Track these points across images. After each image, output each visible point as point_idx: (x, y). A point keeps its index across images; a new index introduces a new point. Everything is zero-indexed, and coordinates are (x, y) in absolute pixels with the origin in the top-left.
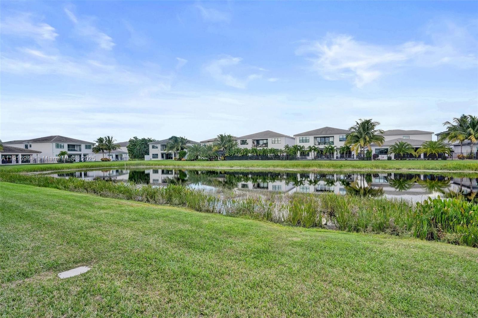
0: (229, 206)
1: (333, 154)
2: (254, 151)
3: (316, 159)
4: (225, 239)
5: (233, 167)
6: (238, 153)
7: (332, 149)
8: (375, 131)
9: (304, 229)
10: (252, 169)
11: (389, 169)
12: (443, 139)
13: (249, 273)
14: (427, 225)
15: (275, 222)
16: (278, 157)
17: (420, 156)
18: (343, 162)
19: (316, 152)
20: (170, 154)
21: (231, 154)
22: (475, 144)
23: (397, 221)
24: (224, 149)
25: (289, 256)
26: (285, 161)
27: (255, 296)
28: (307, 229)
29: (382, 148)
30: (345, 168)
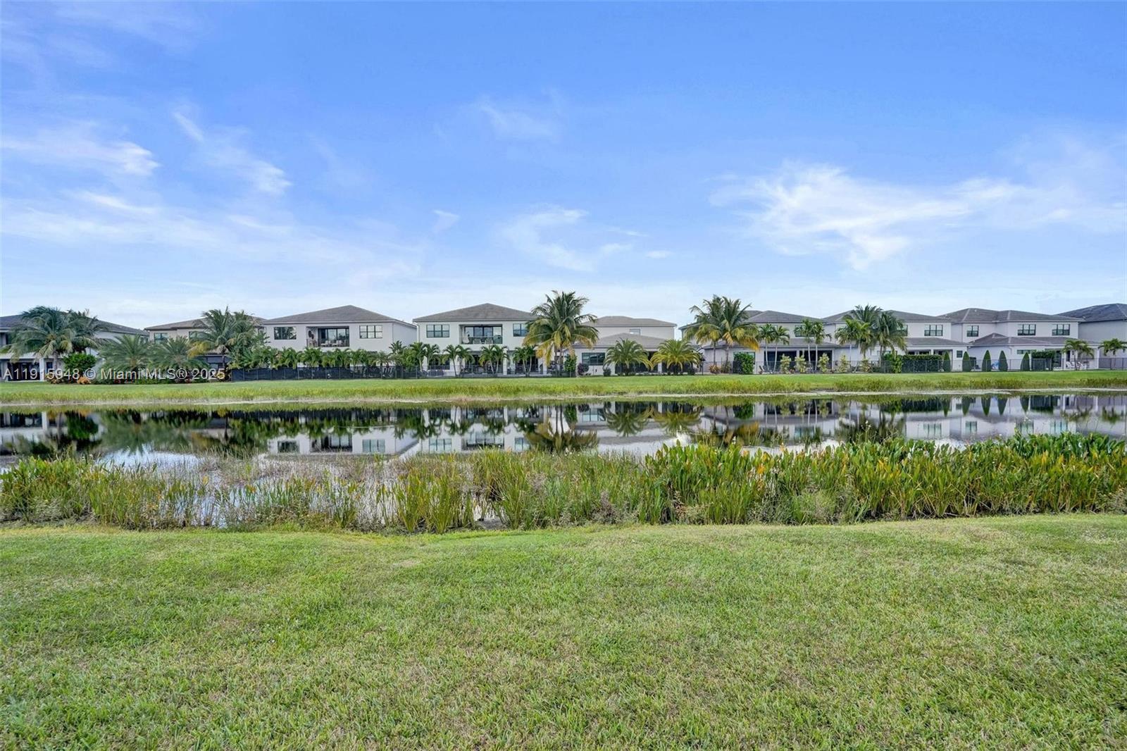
0: (237, 504)
1: (500, 363)
2: (311, 355)
3: (465, 375)
4: (217, 594)
5: (252, 398)
6: (266, 360)
7: (499, 352)
8: (582, 317)
9: (432, 536)
10: (307, 403)
11: (608, 393)
12: (690, 336)
13: (283, 670)
14: (661, 495)
15: (363, 530)
16: (375, 372)
17: (656, 368)
18: (521, 382)
19: (464, 360)
20: (29, 364)
21: (245, 365)
22: (731, 347)
23: (613, 495)
24: (224, 351)
25: (392, 606)
26: (393, 381)
27: (297, 725)
28: (439, 536)
29: (594, 351)
30: (525, 393)
